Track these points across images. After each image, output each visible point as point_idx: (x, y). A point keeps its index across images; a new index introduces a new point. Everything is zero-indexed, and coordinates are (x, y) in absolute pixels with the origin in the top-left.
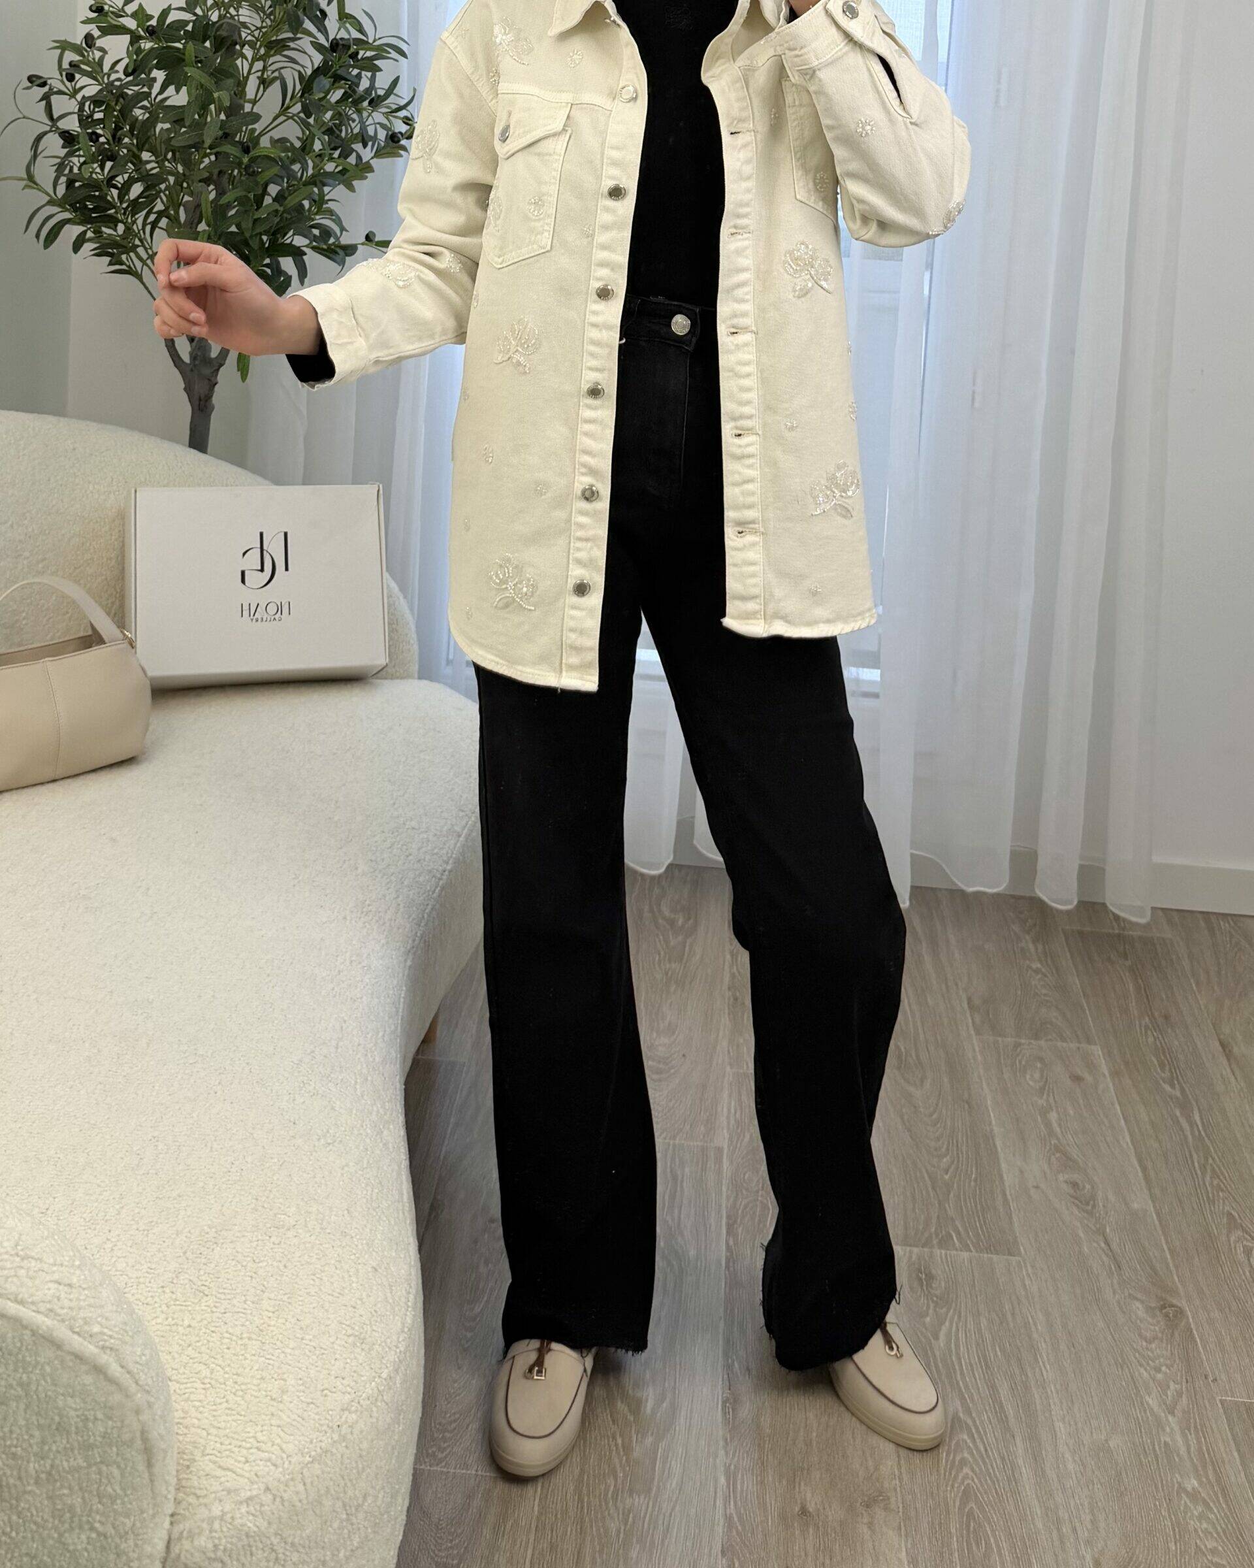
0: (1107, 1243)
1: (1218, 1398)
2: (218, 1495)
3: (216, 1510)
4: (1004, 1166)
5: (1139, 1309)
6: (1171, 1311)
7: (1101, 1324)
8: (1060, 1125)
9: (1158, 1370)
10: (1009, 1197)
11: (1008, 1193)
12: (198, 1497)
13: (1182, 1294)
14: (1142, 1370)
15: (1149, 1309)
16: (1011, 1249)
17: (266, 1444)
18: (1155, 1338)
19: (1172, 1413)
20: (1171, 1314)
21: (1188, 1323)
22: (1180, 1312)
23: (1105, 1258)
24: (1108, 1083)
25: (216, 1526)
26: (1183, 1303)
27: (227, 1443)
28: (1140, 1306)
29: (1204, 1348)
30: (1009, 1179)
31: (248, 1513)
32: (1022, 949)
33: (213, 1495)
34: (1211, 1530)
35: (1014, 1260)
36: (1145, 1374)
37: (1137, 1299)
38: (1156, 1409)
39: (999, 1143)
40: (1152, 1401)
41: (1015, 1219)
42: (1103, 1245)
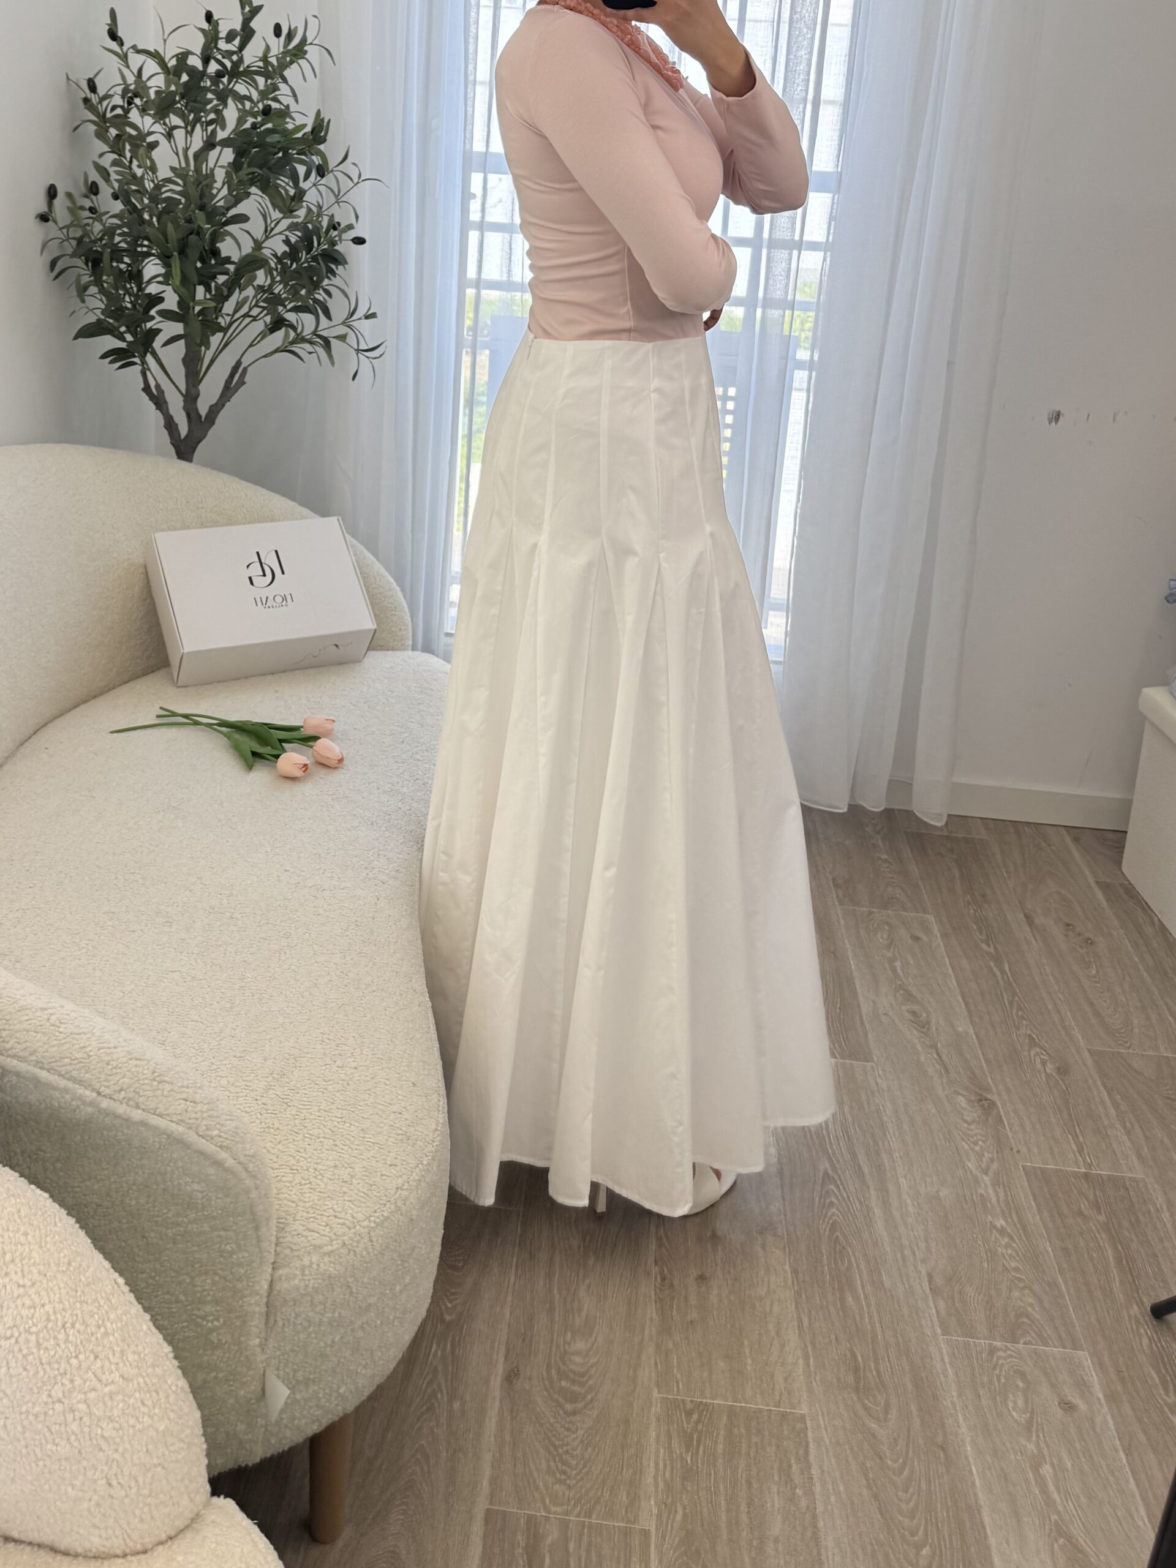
0: (938, 1054)
1: (1020, 1164)
2: (308, 1249)
3: (306, 1262)
4: (861, 999)
5: (962, 1101)
6: (986, 1103)
7: (933, 1111)
8: (903, 971)
9: (976, 1144)
10: (866, 1022)
11: (864, 1018)
12: (292, 1250)
13: (994, 1090)
14: (964, 1143)
15: (969, 1101)
16: (867, 1058)
17: (340, 1212)
18: (973, 1122)
19: (986, 1174)
20: (985, 1105)
21: (999, 1112)
22: (993, 1104)
23: (938, 1066)
24: (939, 941)
25: (307, 1272)
26: (995, 1098)
27: (312, 1211)
28: (962, 1099)
29: (1011, 1129)
30: (866, 1008)
31: (330, 1262)
32: (874, 844)
33: (303, 1250)
34: (1014, 1254)
35: (869, 1064)
36: (966, 1147)
37: (962, 1095)
38: (974, 1171)
39: (857, 983)
40: (971, 1165)
41: (870, 1036)
42: (935, 1056)
